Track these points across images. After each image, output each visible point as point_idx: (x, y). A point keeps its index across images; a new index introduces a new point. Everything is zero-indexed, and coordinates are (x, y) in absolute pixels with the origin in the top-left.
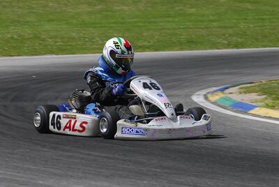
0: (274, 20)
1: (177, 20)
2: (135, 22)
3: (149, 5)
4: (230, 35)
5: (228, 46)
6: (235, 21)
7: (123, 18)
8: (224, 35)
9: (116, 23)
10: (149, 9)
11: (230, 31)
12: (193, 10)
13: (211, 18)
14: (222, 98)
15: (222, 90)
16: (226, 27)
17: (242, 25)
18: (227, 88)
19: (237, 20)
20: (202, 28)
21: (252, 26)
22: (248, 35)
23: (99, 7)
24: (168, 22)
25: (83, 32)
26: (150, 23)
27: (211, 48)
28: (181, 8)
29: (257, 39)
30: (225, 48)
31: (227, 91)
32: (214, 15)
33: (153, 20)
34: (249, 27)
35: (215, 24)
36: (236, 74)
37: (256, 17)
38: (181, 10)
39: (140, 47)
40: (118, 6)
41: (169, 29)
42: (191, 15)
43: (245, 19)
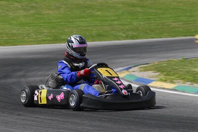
0: (157, 19)
1: (88, 20)
2: (59, 22)
3: (67, 10)
4: (127, 30)
5: (126, 38)
6: (129, 20)
7: (49, 19)
8: (122, 30)
9: (44, 23)
10: (67, 12)
11: (127, 27)
12: (99, 13)
13: (113, 18)
14: (128, 75)
15: (127, 69)
16: (124, 25)
17: (135, 23)
18: (130, 68)
19: (131, 19)
20: (107, 26)
21: (142, 23)
22: (140, 30)
23: (32, 12)
24: (82, 21)
25: (22, 30)
26: (69, 22)
27: (114, 40)
28: (91, 11)
29: (146, 33)
30: (124, 39)
31: (131, 70)
32: (114, 16)
33: (71, 20)
34: (140, 24)
35: (116, 22)
36: (135, 57)
37: (145, 17)
38: (91, 13)
40: (45, 11)
41: (83, 27)
42: (98, 16)
43: (137, 19)
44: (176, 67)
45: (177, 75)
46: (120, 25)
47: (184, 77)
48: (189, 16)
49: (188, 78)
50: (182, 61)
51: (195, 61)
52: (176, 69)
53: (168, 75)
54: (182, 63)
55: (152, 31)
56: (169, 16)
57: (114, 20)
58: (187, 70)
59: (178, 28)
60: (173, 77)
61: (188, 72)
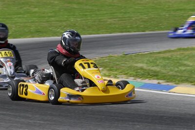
0: (93, 16)
1: (25, 16)
3: (5, 6)
4: (65, 26)
10: (5, 9)
11: (64, 24)
12: (36, 9)
13: (50, 14)
16: (61, 21)
17: (72, 20)
19: (68, 16)
20: (44, 22)
21: (79, 20)
22: (77, 26)
24: (20, 18)
26: (7, 18)
27: (53, 36)
29: (84, 29)
33: (9, 17)
34: (77, 21)
35: (53, 19)
37: (81, 14)
38: (28, 9)
41: (21, 23)
42: (35, 12)
43: (74, 15)
44: (117, 63)
45: (120, 71)
46: (57, 21)
47: (126, 72)
48: (125, 13)
49: (131, 73)
50: (123, 57)
51: (135, 56)
52: (118, 65)
53: (111, 70)
54: (124, 59)
55: (89, 27)
56: (105, 12)
57: (52, 17)
58: (129, 65)
59: (114, 24)
60: (116, 73)
61: (130, 67)
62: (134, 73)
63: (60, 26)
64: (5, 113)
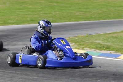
1: (24, 11)
2: (6, 12)
3: (11, 4)
4: (49, 17)
6: (50, 11)
10: (11, 6)
11: (49, 15)
13: (39, 10)
17: (53, 13)
19: (51, 10)
20: (36, 14)
21: (58, 13)
22: (57, 17)
24: (20, 12)
26: (12, 12)
28: (25, 5)
29: (61, 19)
33: (14, 11)
34: (56, 13)
35: (41, 12)
36: (56, 34)
37: (59, 9)
39: (10, 23)
41: (21, 15)
42: (30, 8)
43: (54, 10)
44: (84, 40)
45: (86, 45)
46: (44, 14)
47: (90, 46)
49: (93, 46)
50: (87, 36)
51: (94, 36)
52: (84, 41)
53: (80, 45)
54: (88, 37)
55: (64, 17)
56: (74, 8)
57: (40, 11)
58: (91, 42)
59: (80, 15)
60: (83, 46)
61: (92, 43)
62: (95, 47)
63: (46, 17)
64: (14, 72)
